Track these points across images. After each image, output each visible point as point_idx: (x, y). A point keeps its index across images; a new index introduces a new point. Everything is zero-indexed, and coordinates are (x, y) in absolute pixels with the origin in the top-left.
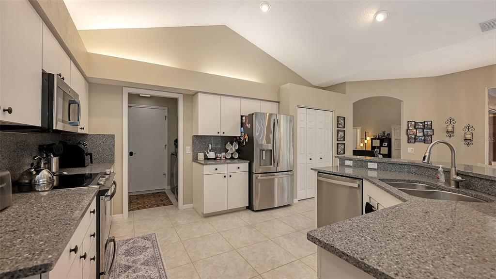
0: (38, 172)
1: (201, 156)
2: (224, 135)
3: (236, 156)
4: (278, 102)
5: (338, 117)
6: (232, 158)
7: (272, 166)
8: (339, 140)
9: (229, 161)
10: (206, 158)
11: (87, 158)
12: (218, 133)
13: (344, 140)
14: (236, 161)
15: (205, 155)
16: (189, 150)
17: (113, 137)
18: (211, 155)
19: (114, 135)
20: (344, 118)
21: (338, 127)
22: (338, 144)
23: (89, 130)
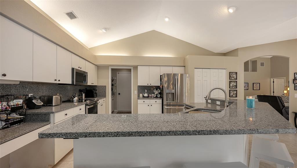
0: (74, 98)
1: (141, 95)
2: (151, 85)
3: (159, 96)
4: (185, 66)
5: (230, 73)
6: (157, 97)
7: (174, 102)
8: (231, 87)
9: (155, 98)
10: (144, 97)
11: (95, 95)
12: (148, 84)
13: (237, 88)
14: (159, 98)
15: (143, 95)
16: (136, 92)
17: (105, 86)
18: (146, 95)
19: (106, 86)
20: (236, 73)
21: (230, 79)
22: (230, 90)
23: (98, 84)
